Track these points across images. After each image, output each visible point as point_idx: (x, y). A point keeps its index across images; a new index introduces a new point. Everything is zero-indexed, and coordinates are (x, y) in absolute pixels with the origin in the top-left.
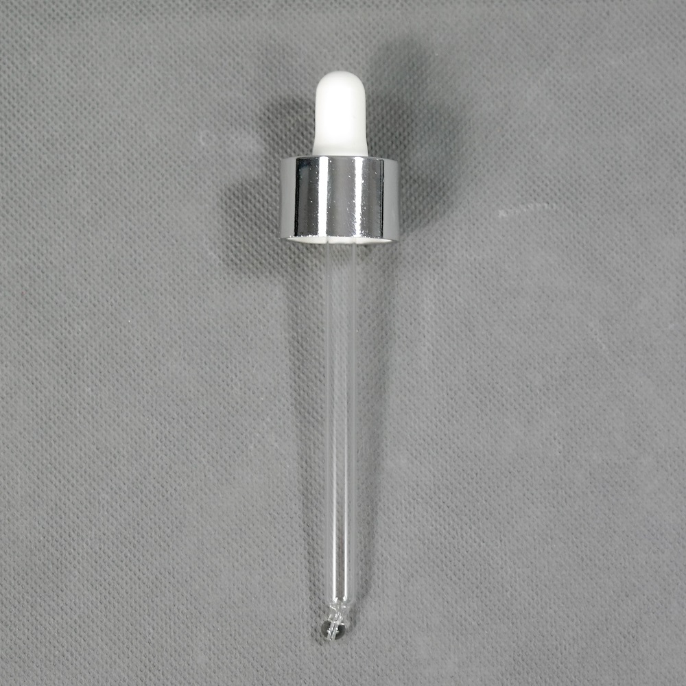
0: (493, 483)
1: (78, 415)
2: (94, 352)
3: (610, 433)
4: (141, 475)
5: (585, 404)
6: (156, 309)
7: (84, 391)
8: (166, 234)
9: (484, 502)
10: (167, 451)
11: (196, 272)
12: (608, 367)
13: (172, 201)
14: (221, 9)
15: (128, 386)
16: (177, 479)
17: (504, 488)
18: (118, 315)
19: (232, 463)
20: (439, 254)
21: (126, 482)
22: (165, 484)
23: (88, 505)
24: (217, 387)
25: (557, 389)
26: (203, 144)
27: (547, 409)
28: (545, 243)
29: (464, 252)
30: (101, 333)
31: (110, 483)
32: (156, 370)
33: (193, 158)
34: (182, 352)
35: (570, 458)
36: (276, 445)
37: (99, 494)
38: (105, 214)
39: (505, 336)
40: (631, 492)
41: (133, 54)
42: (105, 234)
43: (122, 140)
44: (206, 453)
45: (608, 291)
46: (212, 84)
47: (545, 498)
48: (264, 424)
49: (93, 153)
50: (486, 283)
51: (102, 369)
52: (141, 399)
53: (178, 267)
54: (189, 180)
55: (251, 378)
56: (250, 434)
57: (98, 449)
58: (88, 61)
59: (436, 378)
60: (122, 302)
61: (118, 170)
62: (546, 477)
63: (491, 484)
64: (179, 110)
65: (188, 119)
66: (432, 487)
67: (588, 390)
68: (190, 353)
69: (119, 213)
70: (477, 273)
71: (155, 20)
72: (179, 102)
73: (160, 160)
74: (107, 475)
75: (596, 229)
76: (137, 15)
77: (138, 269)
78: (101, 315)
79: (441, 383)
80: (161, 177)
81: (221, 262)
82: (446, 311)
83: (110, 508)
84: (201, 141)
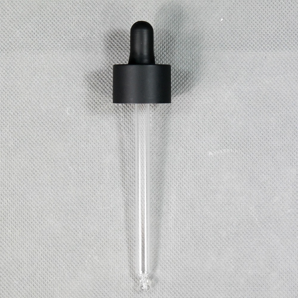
0: (201, 282)
1: (4, 243)
2: (13, 213)
3: (257, 261)
4: (33, 273)
5: (246, 246)
6: (43, 194)
7: (7, 231)
8: (49, 157)
9: (196, 291)
10: (46, 262)
11: (63, 176)
12: (258, 229)
13: (52, 141)
14: (79, 49)
15: (28, 230)
16: (51, 275)
17: (206, 285)
18: (25, 196)
19: (77, 268)
20: (179, 171)
21: (26, 275)
22: (45, 277)
23: (8, 286)
24: (71, 232)
25: (233, 239)
26: (68, 114)
27: (228, 249)
28: (230, 169)
29: (192, 171)
30: (17, 204)
31: (19, 276)
32: (42, 223)
33: (63, 121)
34: (55, 215)
35: (238, 272)
36: (98, 261)
37: (13, 281)
38: (20, 146)
39: (209, 212)
40: (266, 289)
41: (36, 69)
42: (20, 156)
43: (29, 111)
44: (65, 264)
45: (260, 193)
46: (73, 85)
47: (225, 291)
48: (93, 250)
49: (15, 117)
50: (201, 186)
51: (16, 221)
52: (35, 236)
53: (54, 173)
54: (61, 131)
55: (87, 228)
56: (86, 255)
57: (13, 260)
58: (14, 72)
59: (176, 231)
60: (27, 189)
61: (27, 125)
62: (226, 281)
63: (200, 283)
64: (57, 97)
65: (61, 102)
66: (172, 283)
67: (248, 240)
68: (59, 215)
69: (27, 146)
70: (197, 182)
71: (47, 53)
72: (57, 93)
73: (47, 121)
74: (17, 272)
75: (255, 162)
76: (38, 50)
77: (35, 174)
78: (17, 195)
79: (178, 234)
80: (47, 129)
81: (75, 172)
82: (181, 199)
83: (18, 288)
84: (67, 112)
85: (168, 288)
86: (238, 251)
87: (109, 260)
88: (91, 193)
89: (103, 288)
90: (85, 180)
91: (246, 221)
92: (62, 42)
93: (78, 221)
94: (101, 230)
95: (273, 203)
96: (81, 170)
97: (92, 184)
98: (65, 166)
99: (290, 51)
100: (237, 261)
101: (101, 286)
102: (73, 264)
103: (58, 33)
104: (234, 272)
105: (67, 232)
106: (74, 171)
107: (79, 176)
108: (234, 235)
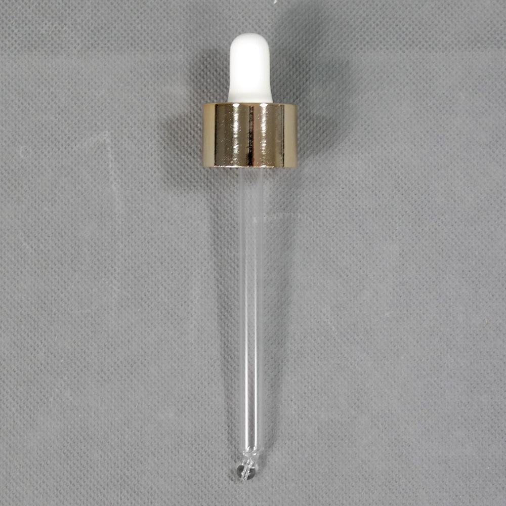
85: (187, 442)
86: (303, 380)
87: (89, 397)
88: (60, 287)
89: (79, 443)
90: (50, 266)
91: (316, 331)
92: (12, 38)
93: (38, 332)
94: (76, 347)
95: (362, 302)
96: (43, 249)
97: (62, 272)
98: (16, 241)
99: (387, 51)
100: (302, 397)
101: (76, 440)
102: (29, 405)
103: (6, 24)
104: (296, 416)
105: (19, 351)
106: (31, 251)
107: (40, 259)
108: (296, 355)
